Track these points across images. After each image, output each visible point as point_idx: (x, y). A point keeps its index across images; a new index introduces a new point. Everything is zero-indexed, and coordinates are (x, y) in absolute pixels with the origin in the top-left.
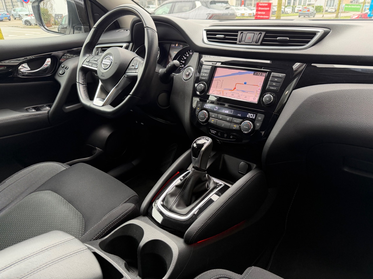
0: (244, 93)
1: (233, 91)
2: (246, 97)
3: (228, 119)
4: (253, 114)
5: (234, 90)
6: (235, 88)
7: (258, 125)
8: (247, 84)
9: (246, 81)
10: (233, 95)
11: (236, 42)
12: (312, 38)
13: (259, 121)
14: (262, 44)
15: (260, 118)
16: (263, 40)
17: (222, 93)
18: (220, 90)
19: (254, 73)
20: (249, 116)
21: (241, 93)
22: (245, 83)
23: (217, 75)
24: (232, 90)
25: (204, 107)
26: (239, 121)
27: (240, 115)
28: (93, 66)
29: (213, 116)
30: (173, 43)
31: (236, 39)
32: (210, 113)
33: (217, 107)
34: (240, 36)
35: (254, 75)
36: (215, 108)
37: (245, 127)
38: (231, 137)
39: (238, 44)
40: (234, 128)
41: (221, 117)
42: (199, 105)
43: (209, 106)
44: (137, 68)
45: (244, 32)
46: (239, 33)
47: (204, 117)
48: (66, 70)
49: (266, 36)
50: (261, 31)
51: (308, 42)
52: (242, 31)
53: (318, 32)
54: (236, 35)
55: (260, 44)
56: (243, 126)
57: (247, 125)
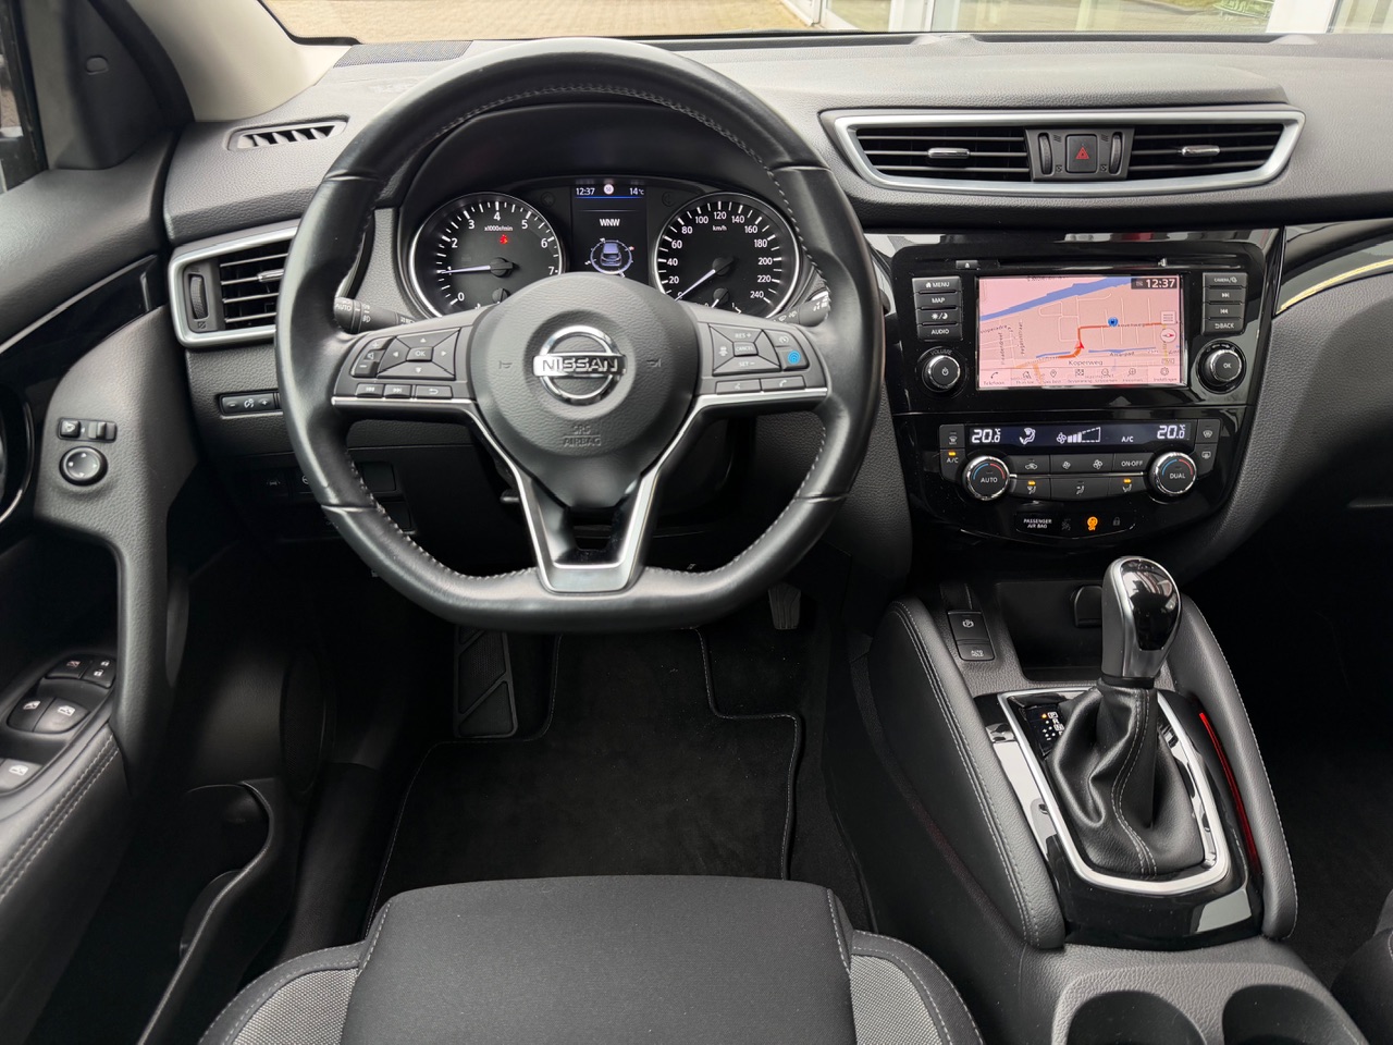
0: (1120, 360)
1: (1078, 359)
2: (1132, 372)
3: (1098, 464)
4: (1177, 423)
5: (1077, 353)
6: (1082, 346)
7: (1206, 456)
8: (1119, 323)
9: (1113, 316)
10: (1080, 372)
11: (1030, 174)
12: (1274, 140)
13: (1207, 442)
14: (1132, 176)
15: (1208, 434)
16: (1134, 160)
17: (1032, 372)
18: (1022, 361)
19: (1133, 280)
20: (1165, 434)
21: (1109, 361)
22: (1113, 322)
23: (985, 307)
24: (1073, 356)
25: (974, 441)
26: (1137, 461)
27: (1130, 439)
28: (420, 391)
29: (1032, 466)
30: (581, 182)
31: (1024, 162)
32: (1015, 459)
33: (1028, 431)
34: (1038, 148)
35: (1134, 287)
36: (1025, 436)
37: (1173, 476)
38: (1117, 523)
39: (1038, 181)
40: (1125, 490)
41: (1066, 465)
42: (953, 440)
43: (994, 433)
44: (804, 363)
45: (1051, 134)
46: (1032, 137)
47: (994, 480)
48: (105, 448)
49: (1137, 145)
50: (1117, 128)
51: (1266, 155)
52: (1044, 128)
53: (1292, 122)
54: (1022, 146)
55: (1125, 175)
56: (1167, 475)
57: (1171, 467)
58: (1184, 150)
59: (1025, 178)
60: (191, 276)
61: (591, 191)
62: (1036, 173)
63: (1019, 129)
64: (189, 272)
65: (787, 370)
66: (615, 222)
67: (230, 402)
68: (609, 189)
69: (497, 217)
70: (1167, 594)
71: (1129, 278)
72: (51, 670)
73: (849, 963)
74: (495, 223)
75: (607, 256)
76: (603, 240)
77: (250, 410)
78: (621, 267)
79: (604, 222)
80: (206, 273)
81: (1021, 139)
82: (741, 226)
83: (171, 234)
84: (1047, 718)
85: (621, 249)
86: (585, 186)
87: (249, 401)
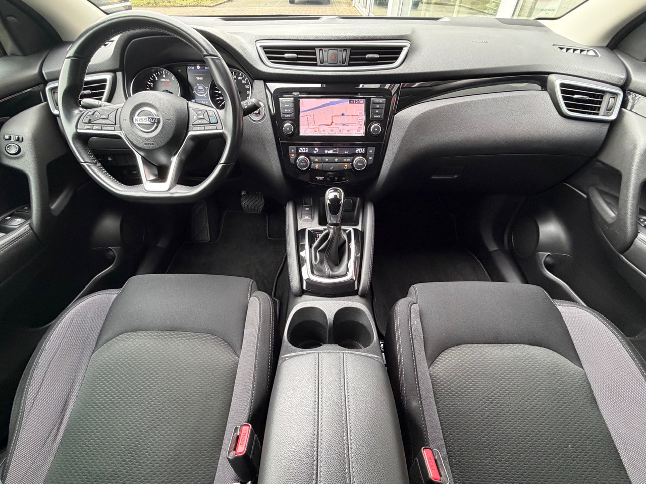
0: (345, 127)
1: (331, 126)
2: (348, 131)
3: (336, 160)
4: (362, 148)
5: (331, 124)
6: (333, 122)
7: (370, 159)
8: (345, 115)
9: (343, 113)
10: (332, 131)
11: (317, 64)
12: (399, 53)
13: (371, 154)
14: (350, 65)
15: (371, 151)
16: (350, 60)
17: (317, 130)
18: (314, 127)
19: (350, 101)
20: (358, 151)
21: (341, 127)
22: (343, 115)
23: (302, 109)
25: (299, 151)
26: (349, 159)
27: (347, 152)
28: (104, 128)
29: (316, 160)
30: (190, 65)
31: (315, 60)
32: (312, 158)
33: (316, 149)
34: (319, 55)
35: (350, 103)
36: (315, 151)
37: (359, 164)
38: (344, 179)
39: (319, 66)
40: (345, 168)
41: (327, 160)
42: (293, 151)
43: (306, 149)
44: (216, 122)
45: (323, 49)
46: (317, 50)
47: (305, 164)
48: (20, 144)
49: (351, 54)
50: (345, 48)
51: (396, 59)
52: (321, 48)
53: (405, 46)
54: (314, 54)
55: (347, 65)
56: (357, 164)
57: (359, 161)
58: (367, 56)
59: (316, 65)
60: (54, 92)
61: (193, 68)
62: (319, 64)
63: (313, 48)
64: (53, 91)
65: (212, 124)
66: (201, 79)
68: (198, 67)
69: (164, 76)
70: (341, 198)
71: (349, 100)
72: (19, 209)
73: (250, 297)
74: (164, 78)
75: (199, 90)
76: (198, 84)
78: (204, 93)
79: (198, 78)
81: (314, 51)
82: (241, 80)
83: (46, 78)
84: (318, 236)
85: (204, 88)
86: (191, 66)
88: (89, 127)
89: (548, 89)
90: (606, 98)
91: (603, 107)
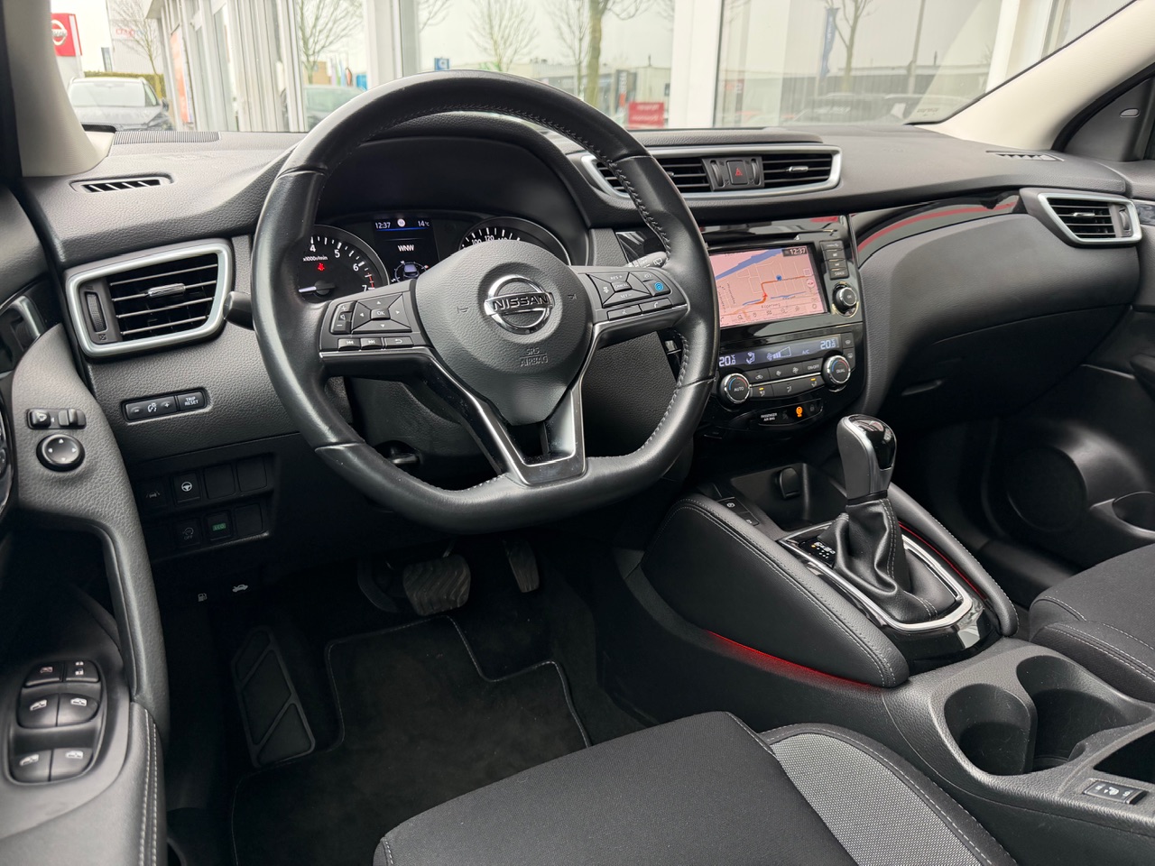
0: (790, 302)
1: (766, 303)
2: (797, 309)
3: (796, 370)
5: (765, 299)
6: (766, 296)
7: (851, 356)
8: (783, 278)
9: (779, 274)
10: (769, 313)
11: (711, 187)
12: (831, 163)
13: (849, 348)
14: (767, 186)
15: (848, 342)
16: (767, 176)
17: (743, 315)
18: (735, 309)
19: (783, 251)
20: (825, 346)
21: (783, 303)
22: (779, 278)
24: (762, 302)
25: (721, 365)
26: (816, 365)
27: (808, 352)
28: (386, 342)
29: (759, 377)
30: (379, 218)
31: (705, 179)
32: (749, 373)
33: (750, 354)
34: (714, 170)
35: (785, 255)
36: (749, 358)
37: (838, 371)
38: (813, 410)
39: (716, 191)
40: (814, 385)
41: (778, 373)
43: (732, 359)
44: (667, 290)
45: (717, 160)
46: (706, 163)
47: (742, 388)
48: (78, 435)
49: (766, 167)
50: (753, 156)
51: (828, 173)
52: (714, 157)
53: (836, 152)
54: (702, 170)
55: (763, 185)
56: (835, 370)
57: (836, 366)
58: (790, 169)
59: (708, 189)
60: (86, 294)
61: (387, 225)
62: (714, 186)
63: (697, 159)
65: (655, 296)
66: (410, 248)
67: (134, 408)
68: (401, 223)
69: (313, 249)
70: (882, 430)
71: (781, 249)
72: (26, 681)
73: (772, 751)
74: (311, 254)
75: (407, 274)
76: (403, 262)
77: (153, 415)
79: (402, 248)
80: (100, 290)
81: (700, 165)
83: (62, 257)
84: (817, 547)
85: (418, 268)
86: (382, 221)
87: (152, 405)
88: (351, 343)
89: (1028, 211)
90: (1113, 212)
91: (1115, 223)
